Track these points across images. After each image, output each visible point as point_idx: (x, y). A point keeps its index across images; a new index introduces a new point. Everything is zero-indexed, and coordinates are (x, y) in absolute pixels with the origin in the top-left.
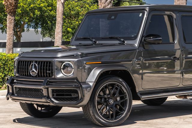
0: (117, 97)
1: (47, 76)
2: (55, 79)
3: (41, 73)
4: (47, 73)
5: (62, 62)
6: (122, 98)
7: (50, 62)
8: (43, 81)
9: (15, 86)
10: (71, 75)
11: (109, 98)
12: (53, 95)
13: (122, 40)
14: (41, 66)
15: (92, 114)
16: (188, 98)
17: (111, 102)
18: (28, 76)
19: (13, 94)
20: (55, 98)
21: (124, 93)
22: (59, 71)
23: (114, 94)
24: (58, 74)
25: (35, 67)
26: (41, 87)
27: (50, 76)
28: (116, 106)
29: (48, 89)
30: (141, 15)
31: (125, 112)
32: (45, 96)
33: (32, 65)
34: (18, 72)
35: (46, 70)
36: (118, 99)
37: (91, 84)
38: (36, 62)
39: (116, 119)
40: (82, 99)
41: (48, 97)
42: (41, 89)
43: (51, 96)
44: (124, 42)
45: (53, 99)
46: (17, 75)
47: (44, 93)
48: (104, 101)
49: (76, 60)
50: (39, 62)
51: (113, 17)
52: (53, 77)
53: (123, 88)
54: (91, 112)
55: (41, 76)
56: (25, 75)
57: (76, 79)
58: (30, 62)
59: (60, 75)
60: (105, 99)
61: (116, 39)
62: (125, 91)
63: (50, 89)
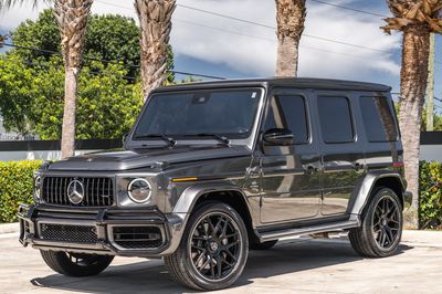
0: (223, 238)
1: (101, 204)
2: (116, 208)
3: (90, 198)
4: (101, 198)
5: (130, 179)
6: (230, 240)
7: (107, 179)
8: (97, 212)
9: (39, 222)
10: (146, 202)
11: (209, 240)
12: (115, 237)
13: (224, 138)
14: (90, 186)
15: (183, 269)
16: (331, 236)
17: (214, 246)
18: (63, 203)
19: (36, 236)
20: (118, 243)
21: (235, 231)
22: (124, 194)
23: (219, 233)
24: (122, 200)
25: (79, 189)
26: (94, 224)
27: (107, 204)
28: (221, 254)
29: (106, 226)
30: (254, 95)
31: (238, 264)
32: (101, 240)
33: (73, 185)
34: (44, 196)
35: (101, 192)
36: (225, 241)
37: (182, 216)
38: (80, 179)
39: (222, 276)
40: (168, 243)
41: (107, 241)
42: (92, 227)
43: (111, 238)
44: (226, 142)
45: (115, 245)
46: (42, 202)
47: (98, 233)
48: (201, 245)
49: (155, 174)
50: (86, 179)
51: (202, 99)
52: (114, 205)
53: (233, 222)
54: (182, 265)
55: (91, 204)
56: (59, 202)
57: (156, 207)
58: (69, 179)
59: (126, 203)
60: (204, 241)
61: (213, 136)
62: (237, 228)
63: (110, 227)
